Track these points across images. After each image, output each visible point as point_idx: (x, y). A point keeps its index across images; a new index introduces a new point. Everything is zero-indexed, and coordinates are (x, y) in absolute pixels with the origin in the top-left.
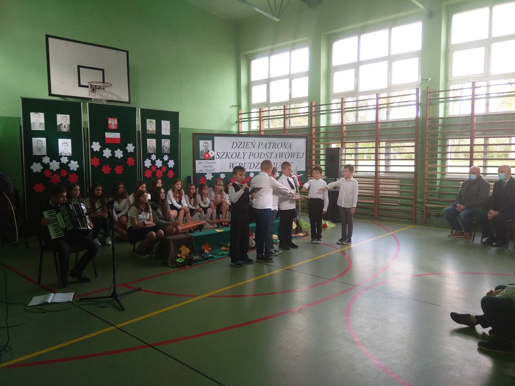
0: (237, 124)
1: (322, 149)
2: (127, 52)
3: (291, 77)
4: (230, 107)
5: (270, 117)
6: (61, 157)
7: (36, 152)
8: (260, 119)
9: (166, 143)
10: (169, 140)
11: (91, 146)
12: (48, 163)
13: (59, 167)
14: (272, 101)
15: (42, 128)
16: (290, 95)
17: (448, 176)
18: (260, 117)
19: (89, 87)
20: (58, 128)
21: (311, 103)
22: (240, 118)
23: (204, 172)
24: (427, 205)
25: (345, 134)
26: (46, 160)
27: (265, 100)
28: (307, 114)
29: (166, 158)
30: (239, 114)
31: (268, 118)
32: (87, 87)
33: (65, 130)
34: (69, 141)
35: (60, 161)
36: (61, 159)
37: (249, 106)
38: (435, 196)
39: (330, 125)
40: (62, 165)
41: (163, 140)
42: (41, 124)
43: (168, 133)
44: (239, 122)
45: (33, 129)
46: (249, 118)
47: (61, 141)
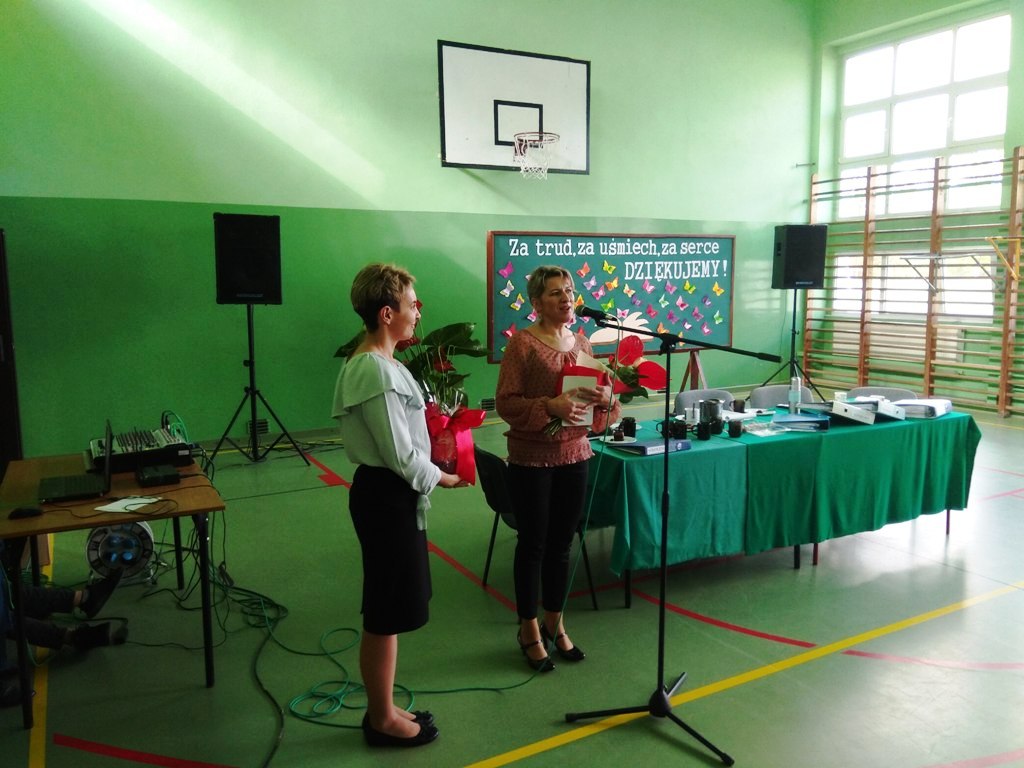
0: (805, 206)
2: (588, 64)
3: (954, 89)
4: (793, 168)
5: (892, 189)
8: (868, 194)
14: (896, 151)
16: (950, 133)
18: (868, 189)
19: (517, 145)
21: (1017, 150)
22: (814, 192)
27: (880, 149)
28: (1001, 178)
30: (812, 184)
31: (884, 190)
32: (511, 144)
37: (836, 164)
46: (835, 192)
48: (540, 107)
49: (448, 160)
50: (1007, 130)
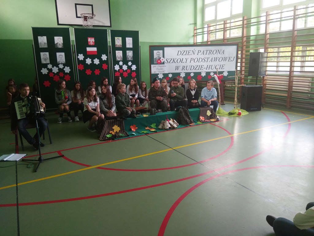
0: (193, 37)
5: (217, 30)
6: (59, 64)
7: (43, 62)
8: (208, 32)
9: (130, 54)
10: (132, 51)
11: (77, 57)
12: (51, 68)
13: (58, 71)
15: (46, 46)
16: (231, 12)
20: (56, 46)
21: (243, 18)
22: (195, 33)
23: (157, 73)
25: (268, 41)
26: (50, 66)
29: (130, 64)
30: (195, 30)
31: (214, 31)
33: (60, 47)
34: (63, 54)
35: (59, 67)
36: (59, 66)
37: (203, 23)
40: (60, 69)
41: (127, 52)
42: (45, 43)
43: (131, 46)
45: (40, 47)
46: (203, 32)
47: (58, 54)
48: (92, 5)
49: (60, 23)
50: (243, 11)
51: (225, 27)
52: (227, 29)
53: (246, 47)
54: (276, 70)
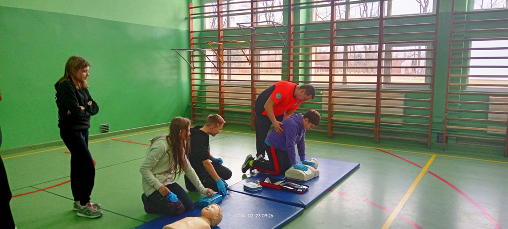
0: (187, 21)
1: (301, 54)
5: (231, 13)
8: (219, 15)
17: (469, 89)
18: (218, 12)
22: (191, 13)
24: (448, 127)
25: (335, 35)
28: (283, 8)
30: (190, 8)
38: (457, 114)
39: (310, 23)
44: (189, 19)
46: (202, 13)
51: (254, 7)
52: (259, 10)
53: (294, 44)
54: (342, 81)
